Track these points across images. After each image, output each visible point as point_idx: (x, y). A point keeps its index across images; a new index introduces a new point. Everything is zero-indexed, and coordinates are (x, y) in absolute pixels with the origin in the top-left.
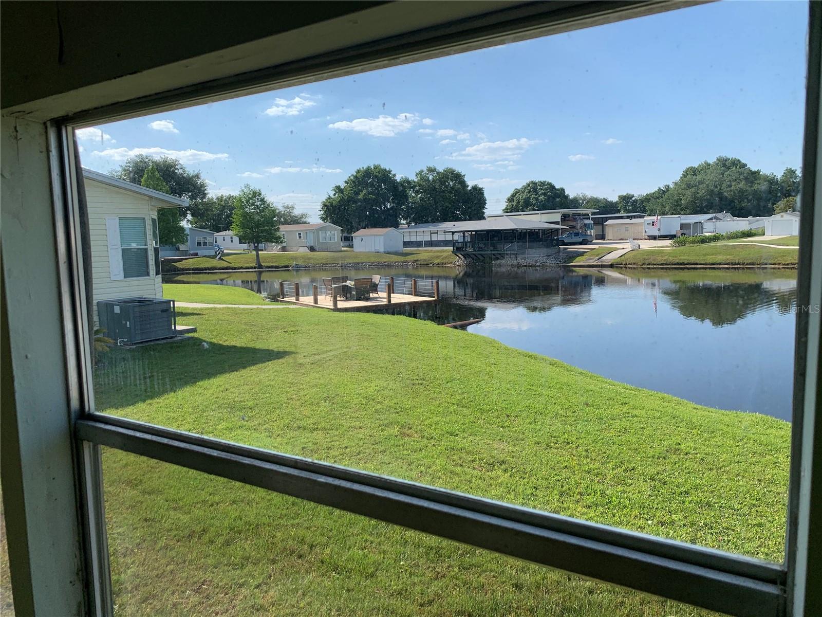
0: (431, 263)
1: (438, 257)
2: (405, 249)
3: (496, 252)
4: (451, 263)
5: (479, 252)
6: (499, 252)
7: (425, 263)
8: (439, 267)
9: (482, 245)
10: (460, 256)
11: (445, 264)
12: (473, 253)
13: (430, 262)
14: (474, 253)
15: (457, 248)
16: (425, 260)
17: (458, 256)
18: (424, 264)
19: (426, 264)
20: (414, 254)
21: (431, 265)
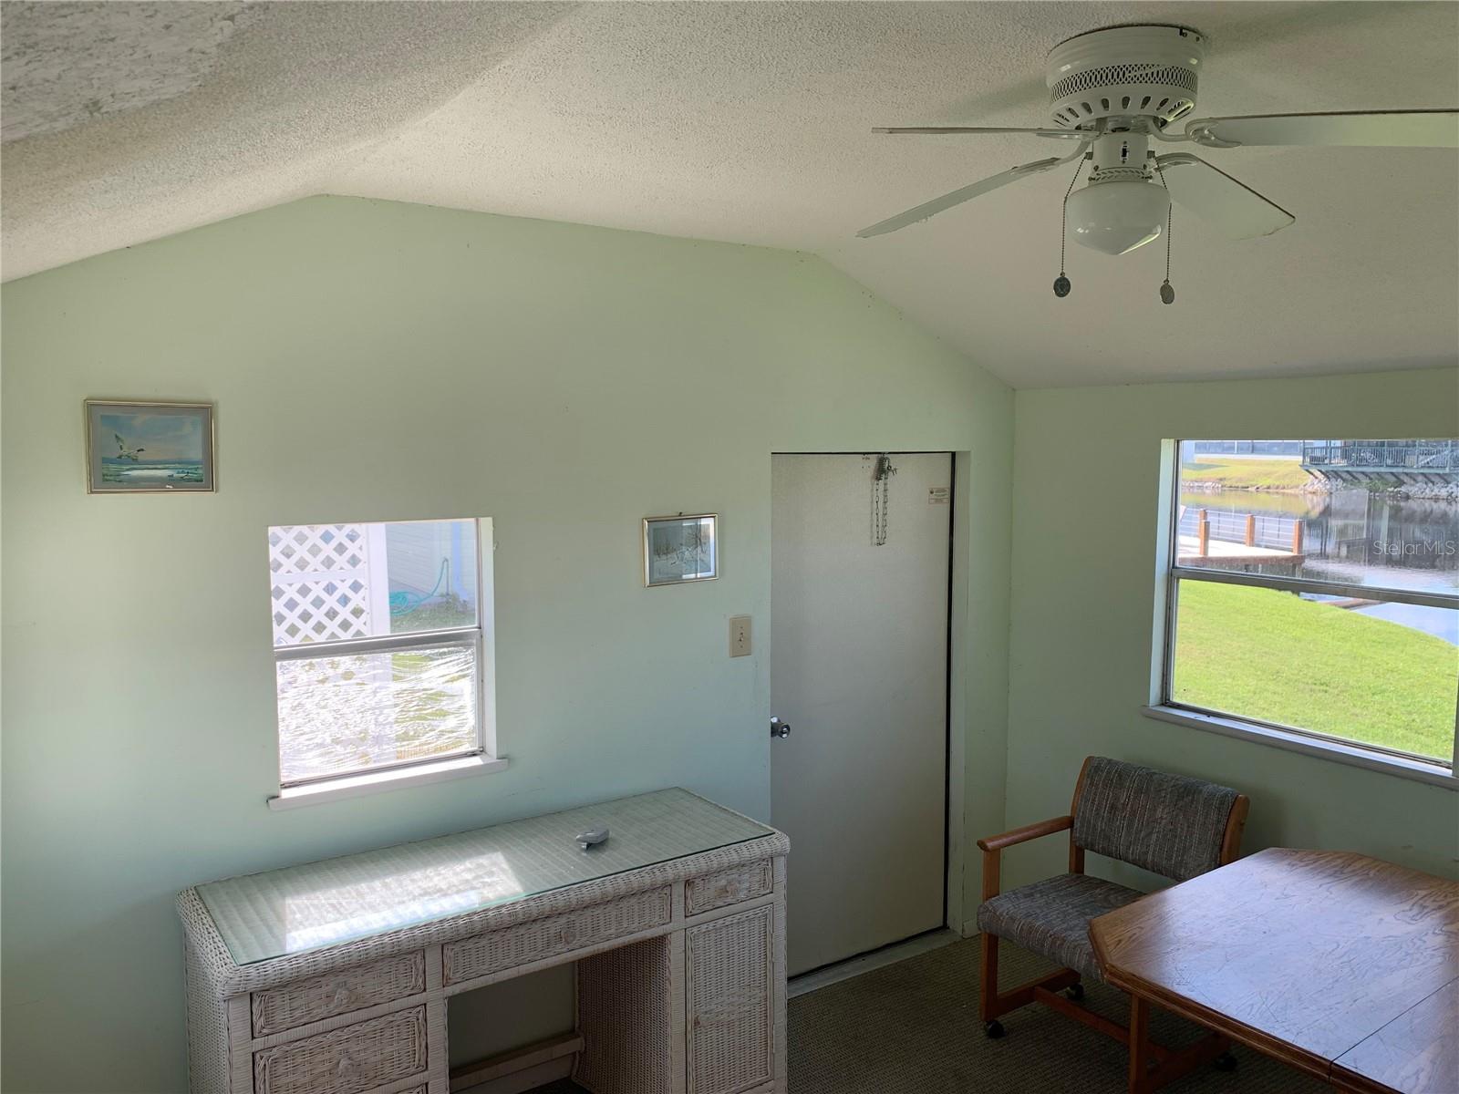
0: (1252, 486)
1: (1268, 474)
2: (1200, 456)
3: (1400, 470)
4: (1297, 487)
5: (1360, 469)
6: (1406, 471)
7: (1240, 485)
8: (1268, 492)
9: (1369, 455)
10: (1317, 474)
11: (1284, 488)
12: (1346, 469)
13: (1252, 483)
14: (1350, 469)
15: (1313, 459)
16: (1240, 480)
17: (1312, 474)
18: (1238, 487)
19: (1243, 487)
20: (1217, 466)
21: (1253, 489)
